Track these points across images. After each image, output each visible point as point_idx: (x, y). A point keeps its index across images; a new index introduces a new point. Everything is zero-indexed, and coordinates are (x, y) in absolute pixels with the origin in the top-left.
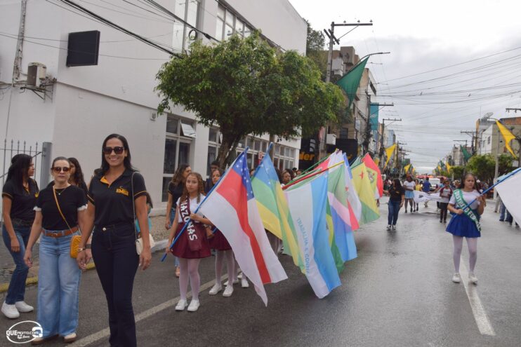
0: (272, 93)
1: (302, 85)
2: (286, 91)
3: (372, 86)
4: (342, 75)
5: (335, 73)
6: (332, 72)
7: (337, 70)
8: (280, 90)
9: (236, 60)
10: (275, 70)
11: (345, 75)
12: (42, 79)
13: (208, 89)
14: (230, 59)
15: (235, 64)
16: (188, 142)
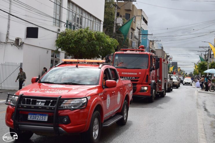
0: (93, 47)
1: (102, 43)
2: (97, 46)
3: (144, 19)
4: (121, 26)
5: (118, 25)
6: (117, 24)
7: (119, 24)
8: (95, 46)
9: (82, 38)
10: (93, 40)
11: (123, 26)
12: (20, 43)
13: (74, 47)
14: (80, 37)
15: (82, 39)
16: (57, 60)
